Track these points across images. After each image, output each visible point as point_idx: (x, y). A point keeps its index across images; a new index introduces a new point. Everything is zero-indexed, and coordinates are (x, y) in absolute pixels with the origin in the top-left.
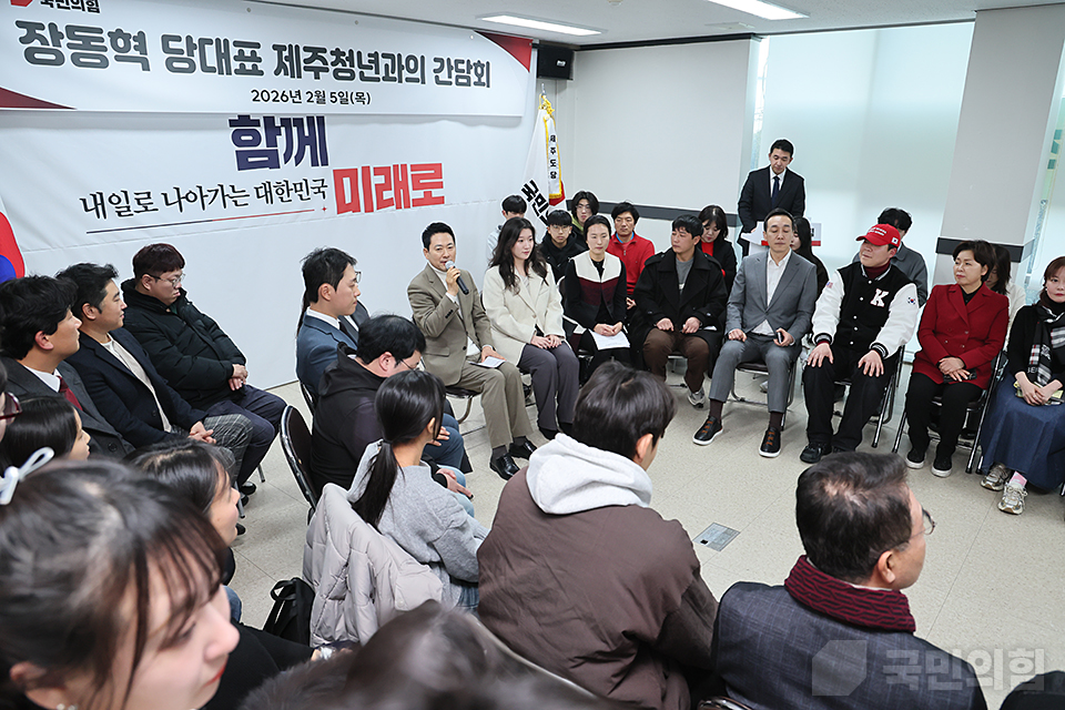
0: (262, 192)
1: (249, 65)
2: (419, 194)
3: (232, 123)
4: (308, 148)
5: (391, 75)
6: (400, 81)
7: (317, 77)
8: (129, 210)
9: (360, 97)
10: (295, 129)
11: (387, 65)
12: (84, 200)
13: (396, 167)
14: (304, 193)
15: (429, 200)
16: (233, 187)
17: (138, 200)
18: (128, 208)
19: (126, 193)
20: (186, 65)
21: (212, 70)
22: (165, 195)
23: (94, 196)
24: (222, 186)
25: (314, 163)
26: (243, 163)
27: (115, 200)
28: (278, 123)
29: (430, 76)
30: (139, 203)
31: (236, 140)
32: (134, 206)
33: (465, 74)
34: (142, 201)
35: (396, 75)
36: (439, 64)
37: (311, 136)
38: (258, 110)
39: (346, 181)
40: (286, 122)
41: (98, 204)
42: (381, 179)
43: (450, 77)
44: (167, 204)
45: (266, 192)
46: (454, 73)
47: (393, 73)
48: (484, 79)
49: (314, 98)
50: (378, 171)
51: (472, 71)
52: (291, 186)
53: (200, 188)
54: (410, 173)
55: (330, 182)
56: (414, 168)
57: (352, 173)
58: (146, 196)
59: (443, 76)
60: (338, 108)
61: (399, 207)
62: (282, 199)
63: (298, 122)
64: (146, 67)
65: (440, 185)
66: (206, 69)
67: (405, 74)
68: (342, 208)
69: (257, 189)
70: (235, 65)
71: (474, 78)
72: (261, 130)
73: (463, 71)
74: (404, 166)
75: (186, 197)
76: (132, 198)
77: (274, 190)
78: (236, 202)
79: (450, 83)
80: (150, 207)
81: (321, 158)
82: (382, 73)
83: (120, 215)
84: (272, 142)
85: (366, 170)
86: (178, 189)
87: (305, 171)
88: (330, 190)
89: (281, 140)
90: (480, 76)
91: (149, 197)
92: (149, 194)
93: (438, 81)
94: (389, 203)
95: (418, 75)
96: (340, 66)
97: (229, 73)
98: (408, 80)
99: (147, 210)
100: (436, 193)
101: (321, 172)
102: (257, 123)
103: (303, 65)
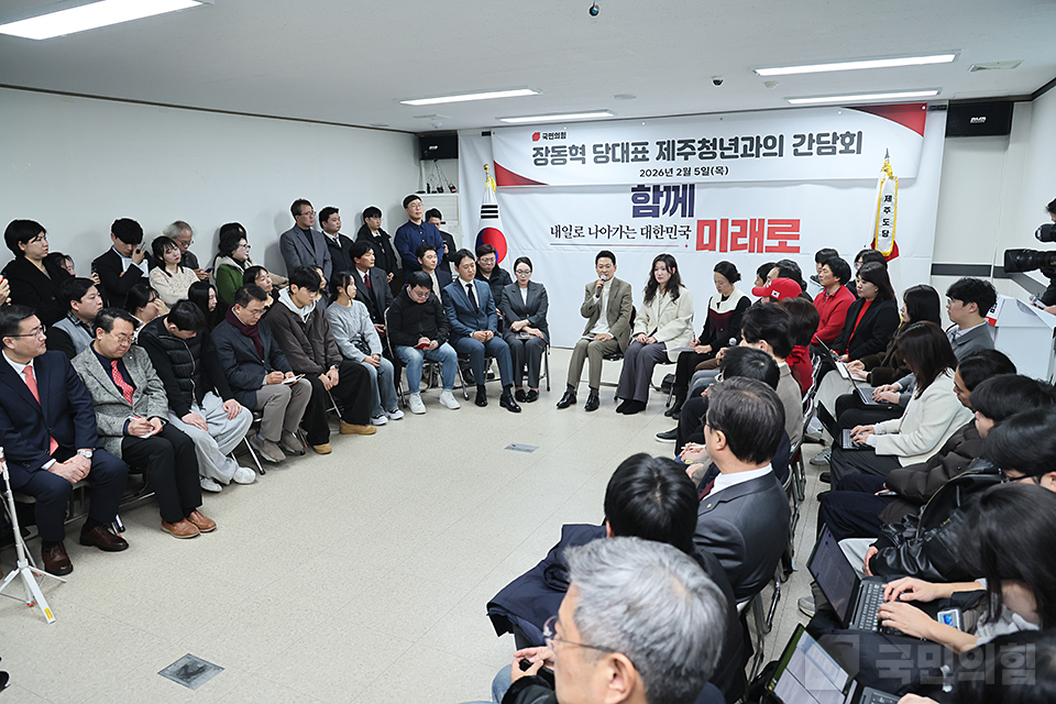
0: (645, 231)
1: (640, 156)
2: (775, 243)
3: (633, 190)
4: (680, 205)
5: (749, 152)
6: (758, 156)
7: (686, 159)
9: (719, 170)
10: (673, 193)
11: (745, 146)
12: (552, 228)
13: (753, 221)
14: (673, 235)
15: (783, 248)
16: (628, 227)
17: (576, 230)
18: (570, 234)
19: (571, 226)
20: (604, 159)
21: (618, 160)
22: (590, 229)
23: (557, 227)
24: (621, 226)
25: (683, 215)
26: (636, 213)
27: (565, 229)
28: (662, 189)
29: (788, 148)
30: (576, 232)
31: (634, 199)
32: (573, 233)
33: (831, 144)
34: (578, 232)
35: (754, 152)
36: (799, 140)
37: (684, 198)
38: (649, 181)
39: (707, 229)
40: (667, 189)
41: (557, 231)
42: (737, 229)
43: (810, 148)
44: (590, 234)
45: (647, 232)
46: (815, 146)
47: (751, 150)
48: (853, 147)
49: (682, 173)
50: (735, 223)
51: (839, 142)
52: (664, 229)
53: (609, 226)
54: (766, 226)
55: (694, 228)
56: (770, 222)
57: (712, 224)
58: (580, 228)
59: (803, 148)
60: (701, 178)
61: (751, 251)
62: (657, 236)
63: (676, 188)
64: (584, 163)
65: (797, 237)
66: (614, 160)
67: (763, 150)
68: (700, 246)
69: (642, 229)
70: (632, 156)
71: (839, 146)
72: (651, 194)
73: (829, 142)
74: (762, 221)
75: (600, 231)
76: (574, 228)
77: (652, 230)
78: (628, 236)
79: (811, 154)
80: (581, 235)
81: (688, 211)
82: (741, 151)
83: (566, 238)
84: (656, 201)
85: (724, 222)
86: (597, 226)
87: (676, 219)
88: (693, 234)
89: (663, 200)
90: (847, 146)
91: (582, 229)
92: (582, 227)
93: (796, 153)
94: (744, 247)
95: (776, 150)
96: (705, 150)
97: (628, 161)
98: (764, 155)
99: (579, 236)
100: (791, 243)
101: (687, 221)
102: (649, 189)
103: (676, 152)
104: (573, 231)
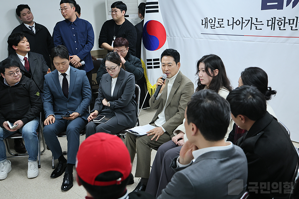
0: (270, 23)
8: (214, 26)
12: (202, 20)
14: (294, 26)
16: (257, 19)
17: (219, 22)
18: (214, 25)
19: (215, 18)
22: (228, 20)
23: (205, 19)
24: (252, 18)
27: (211, 21)
30: (219, 24)
32: (217, 25)
34: (220, 23)
41: (206, 22)
44: (228, 25)
45: (272, 23)
52: (287, 20)
53: (242, 18)
58: (221, 20)
62: (280, 28)
69: (268, 21)
75: (236, 23)
76: (217, 20)
77: (277, 22)
78: (256, 27)
80: (222, 26)
83: (211, 28)
86: (233, 18)
91: (222, 21)
92: (223, 19)
99: (220, 27)
104: (217, 23)
